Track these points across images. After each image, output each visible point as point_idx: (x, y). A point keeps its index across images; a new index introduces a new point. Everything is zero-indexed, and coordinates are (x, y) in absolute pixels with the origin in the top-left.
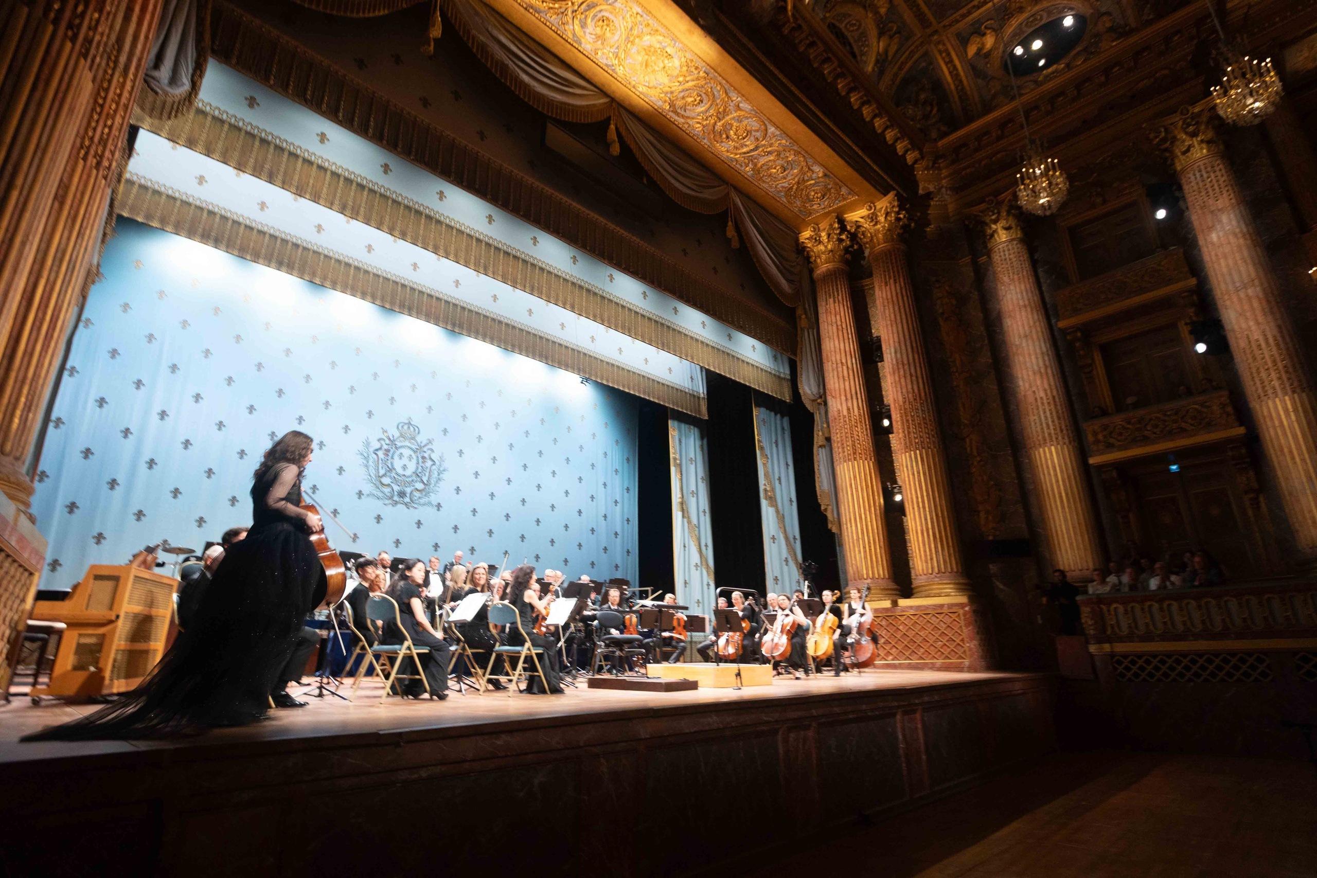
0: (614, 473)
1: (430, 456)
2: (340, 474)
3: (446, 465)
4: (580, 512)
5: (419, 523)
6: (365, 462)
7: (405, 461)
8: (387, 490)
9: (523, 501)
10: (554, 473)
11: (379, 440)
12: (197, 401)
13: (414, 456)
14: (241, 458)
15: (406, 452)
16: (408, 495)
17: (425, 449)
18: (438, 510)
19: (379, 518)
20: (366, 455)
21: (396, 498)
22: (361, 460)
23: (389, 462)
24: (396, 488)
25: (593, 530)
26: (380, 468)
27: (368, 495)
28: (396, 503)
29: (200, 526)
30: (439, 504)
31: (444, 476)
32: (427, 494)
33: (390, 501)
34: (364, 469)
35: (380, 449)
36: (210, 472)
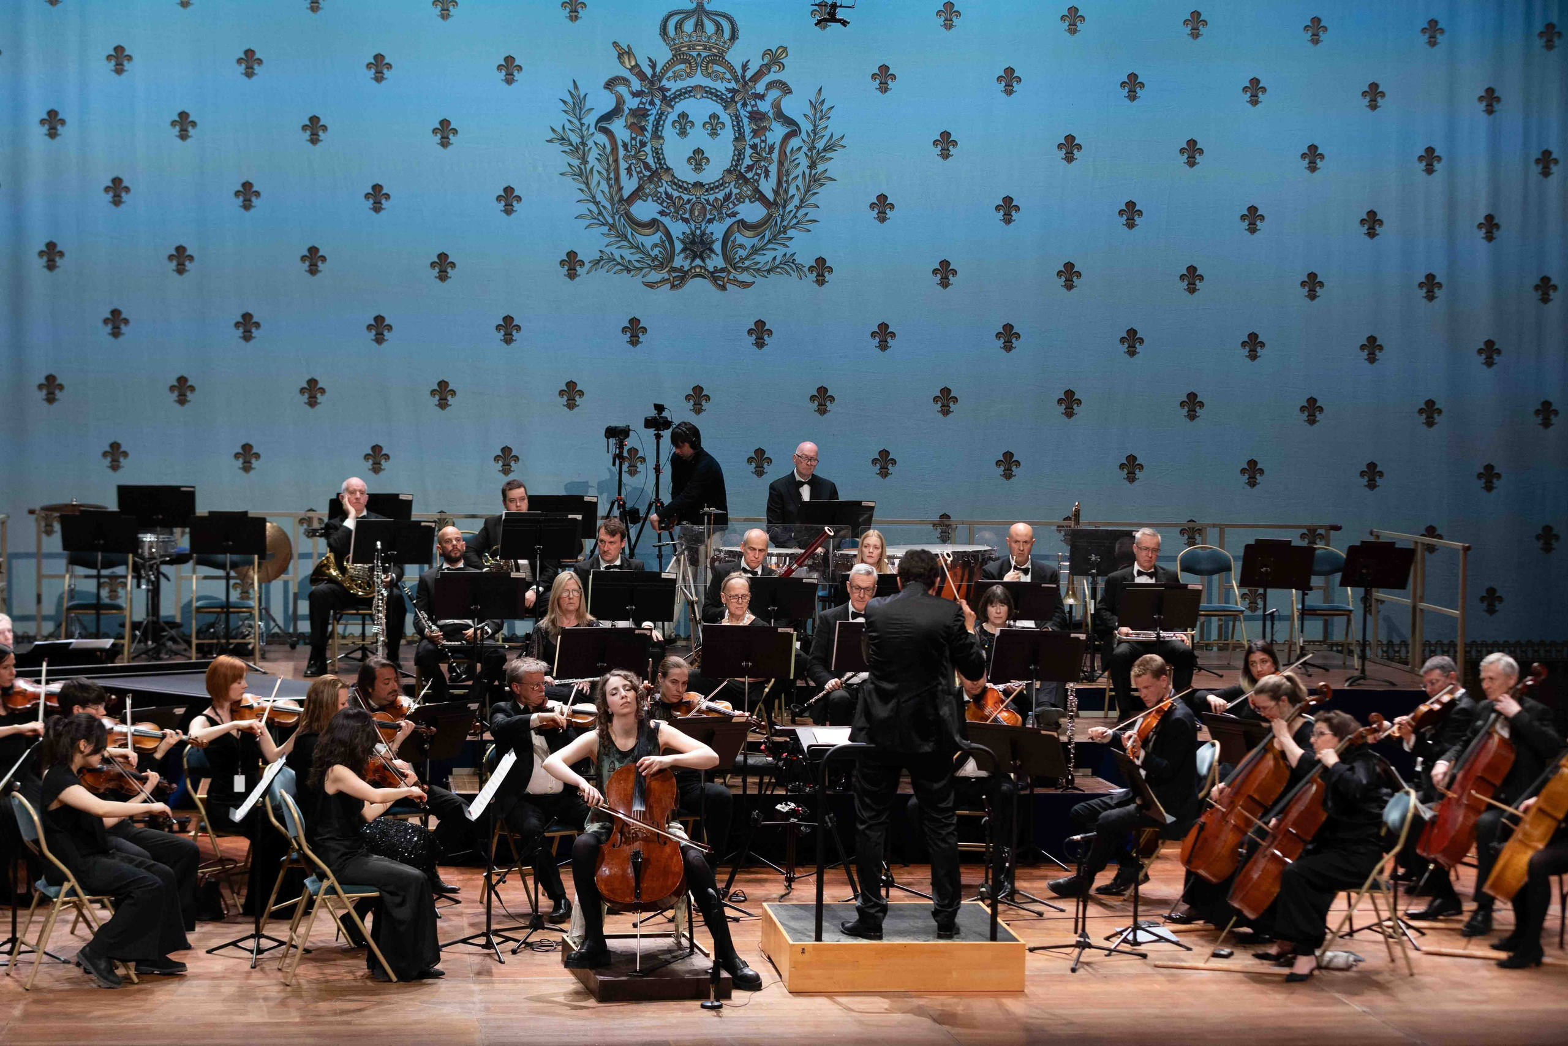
0: (1539, 43)
1: (777, 106)
2: (509, 210)
3: (834, 126)
4: (1372, 222)
5: (760, 332)
6: (576, 162)
7: (698, 137)
8: (650, 240)
9: (1131, 212)
10: (1255, 90)
11: (610, 85)
12: (119, 70)
13: (725, 118)
14: (247, 206)
15: (699, 109)
16: (717, 247)
17: (760, 88)
18: (821, 281)
19: (634, 330)
20: (575, 139)
21: (679, 261)
22: (559, 159)
23: (648, 149)
24: (678, 229)
25: (1430, 284)
26: (623, 173)
27: (598, 262)
28: (681, 278)
29: (182, 400)
30: (821, 261)
31: (834, 165)
32: (780, 235)
33: (664, 274)
34: (573, 187)
35: (616, 112)
36: (181, 257)
